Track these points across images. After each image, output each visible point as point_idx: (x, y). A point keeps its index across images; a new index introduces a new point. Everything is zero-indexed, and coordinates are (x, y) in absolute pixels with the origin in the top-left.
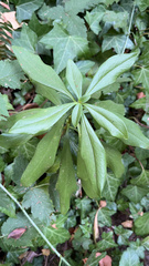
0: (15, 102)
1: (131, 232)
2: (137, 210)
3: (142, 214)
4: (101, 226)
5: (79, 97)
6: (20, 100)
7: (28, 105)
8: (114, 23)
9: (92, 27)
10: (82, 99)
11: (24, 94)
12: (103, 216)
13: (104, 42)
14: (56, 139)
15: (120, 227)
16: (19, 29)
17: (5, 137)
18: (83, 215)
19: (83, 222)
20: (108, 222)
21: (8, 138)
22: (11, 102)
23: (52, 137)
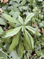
0: (4, 29)
1: (36, 57)
2: (37, 51)
3: (38, 51)
4: (29, 56)
5: (23, 24)
6: (5, 29)
7: (7, 29)
8: (25, 9)
9: (20, 10)
10: (24, 25)
11: (6, 27)
12: (29, 54)
13: (23, 13)
14: (18, 36)
15: (34, 56)
16: (3, 12)
17: (3, 38)
18: (24, 55)
19: (25, 57)
20: (31, 55)
21: (4, 38)
22: (3, 29)
23: (17, 36)
